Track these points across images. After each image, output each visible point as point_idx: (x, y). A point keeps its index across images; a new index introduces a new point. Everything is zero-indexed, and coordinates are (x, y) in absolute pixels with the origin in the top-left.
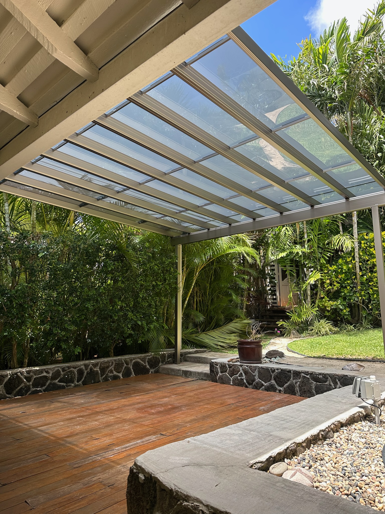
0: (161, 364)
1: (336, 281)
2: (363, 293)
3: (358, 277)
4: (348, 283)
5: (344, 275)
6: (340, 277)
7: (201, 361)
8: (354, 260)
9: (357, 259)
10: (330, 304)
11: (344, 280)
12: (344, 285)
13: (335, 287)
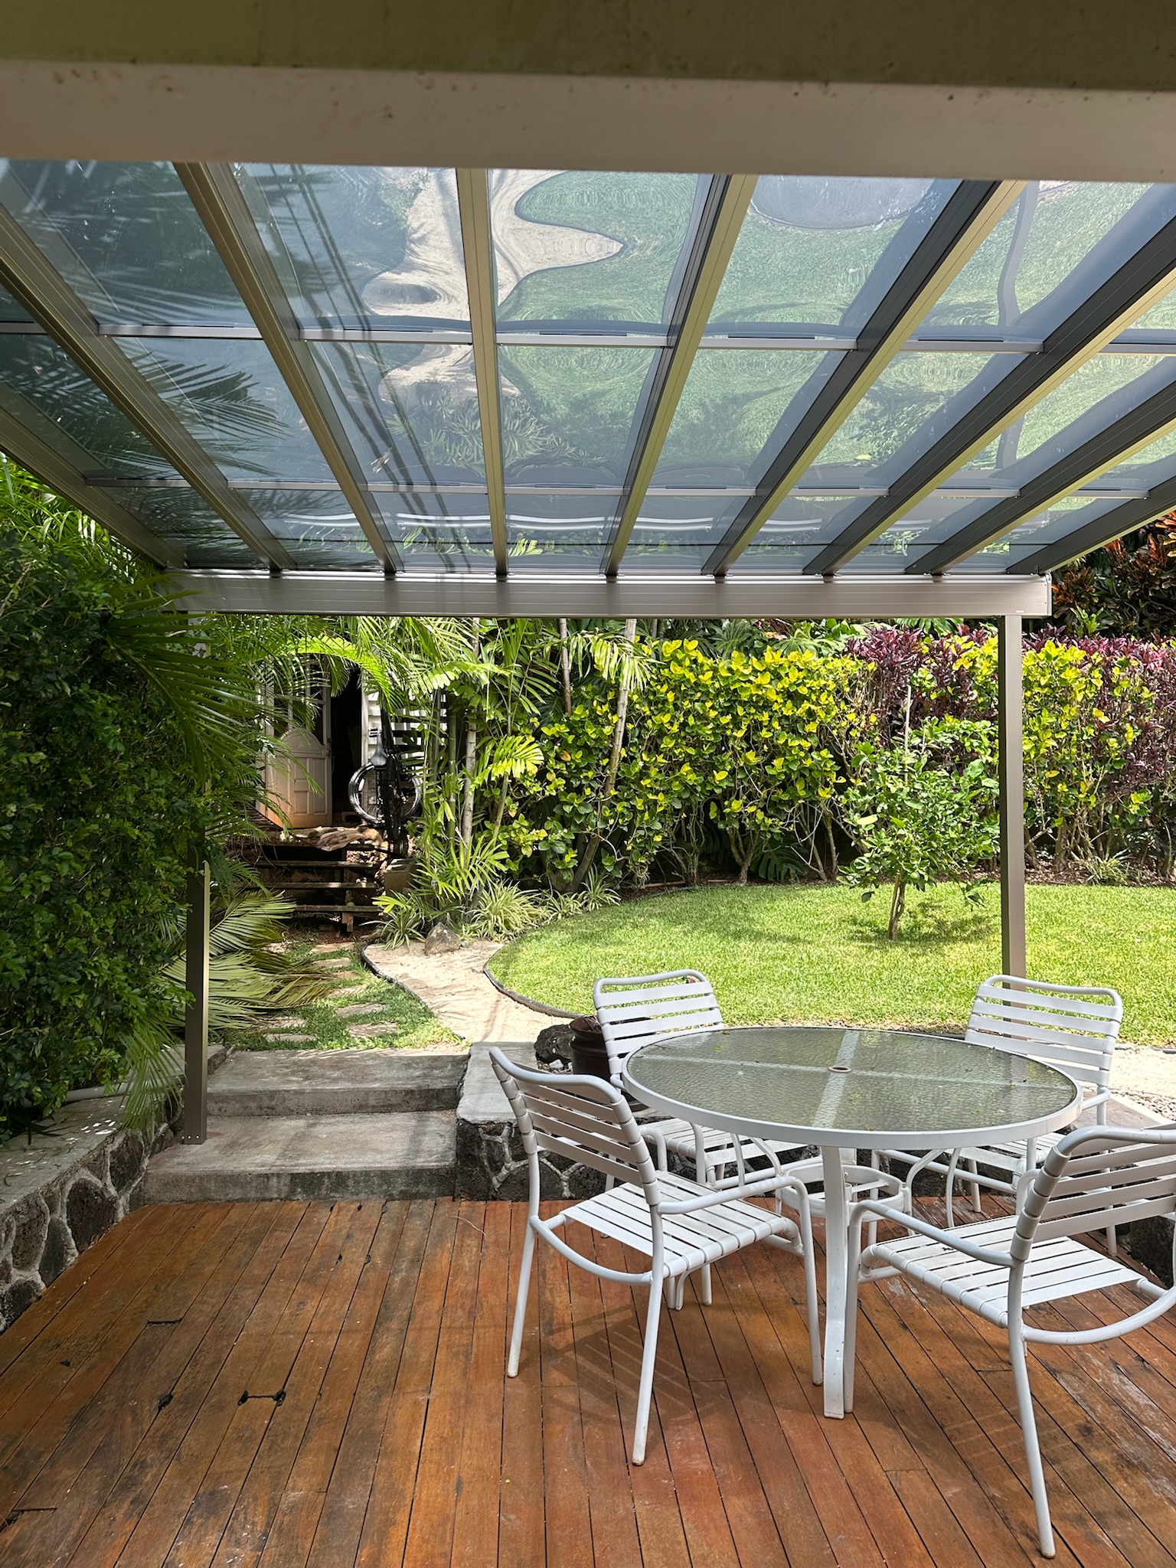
0: (147, 1161)
1: (556, 771)
2: (619, 808)
3: (616, 762)
4: (586, 778)
5: (580, 754)
6: (569, 759)
7: (280, 1109)
8: (614, 713)
9: (623, 711)
10: (530, 838)
11: (577, 767)
12: (575, 783)
13: (552, 786)
